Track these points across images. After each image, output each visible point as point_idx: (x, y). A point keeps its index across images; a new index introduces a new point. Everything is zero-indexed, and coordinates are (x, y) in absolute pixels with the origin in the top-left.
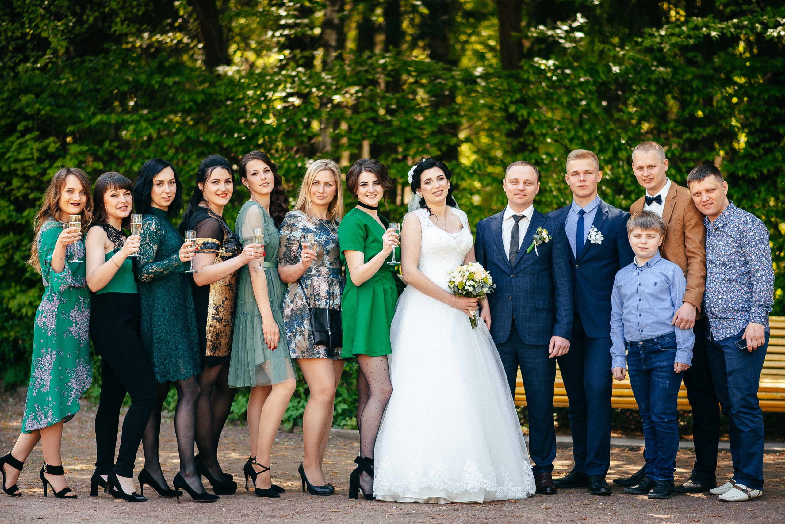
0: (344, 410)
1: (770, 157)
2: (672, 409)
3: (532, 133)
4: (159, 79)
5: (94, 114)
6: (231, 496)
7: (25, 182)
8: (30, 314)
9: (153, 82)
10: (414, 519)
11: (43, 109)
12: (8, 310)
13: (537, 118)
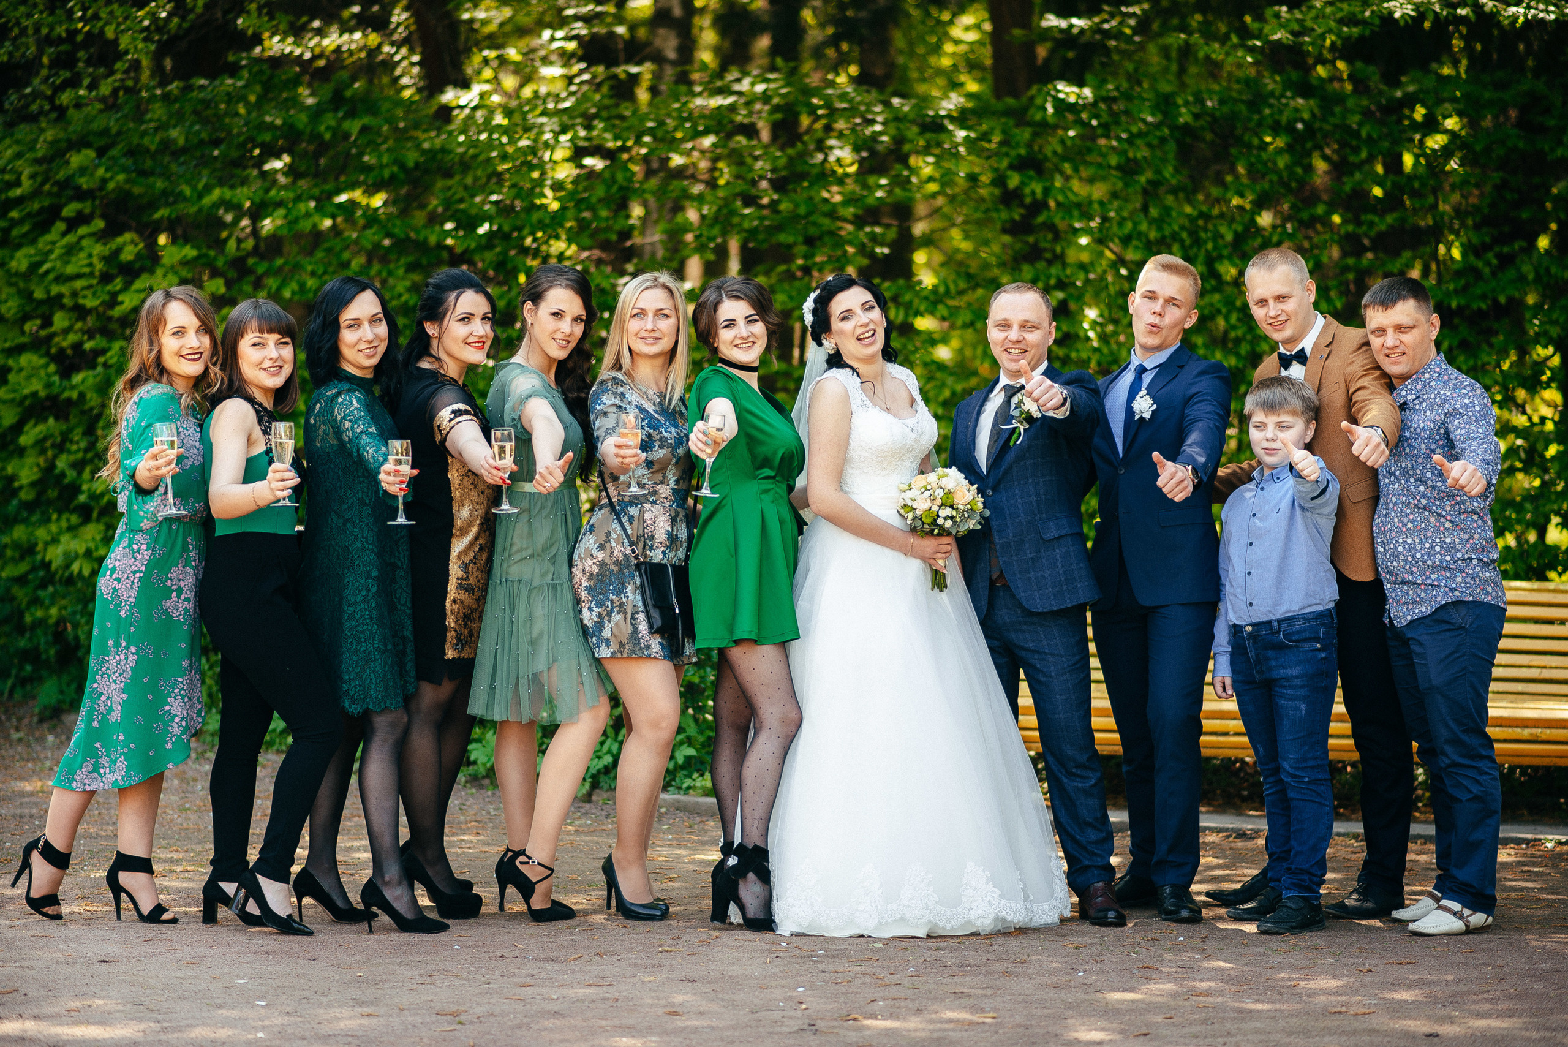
0: (688, 759)
1: (1511, 273)
2: (1316, 758)
3: (1051, 227)
4: (333, 123)
5: (208, 189)
6: (472, 921)
7: (78, 320)
8: (86, 572)
9: (322, 128)
10: (821, 967)
11: (112, 178)
12: (46, 565)
13: (1061, 198)
